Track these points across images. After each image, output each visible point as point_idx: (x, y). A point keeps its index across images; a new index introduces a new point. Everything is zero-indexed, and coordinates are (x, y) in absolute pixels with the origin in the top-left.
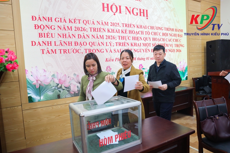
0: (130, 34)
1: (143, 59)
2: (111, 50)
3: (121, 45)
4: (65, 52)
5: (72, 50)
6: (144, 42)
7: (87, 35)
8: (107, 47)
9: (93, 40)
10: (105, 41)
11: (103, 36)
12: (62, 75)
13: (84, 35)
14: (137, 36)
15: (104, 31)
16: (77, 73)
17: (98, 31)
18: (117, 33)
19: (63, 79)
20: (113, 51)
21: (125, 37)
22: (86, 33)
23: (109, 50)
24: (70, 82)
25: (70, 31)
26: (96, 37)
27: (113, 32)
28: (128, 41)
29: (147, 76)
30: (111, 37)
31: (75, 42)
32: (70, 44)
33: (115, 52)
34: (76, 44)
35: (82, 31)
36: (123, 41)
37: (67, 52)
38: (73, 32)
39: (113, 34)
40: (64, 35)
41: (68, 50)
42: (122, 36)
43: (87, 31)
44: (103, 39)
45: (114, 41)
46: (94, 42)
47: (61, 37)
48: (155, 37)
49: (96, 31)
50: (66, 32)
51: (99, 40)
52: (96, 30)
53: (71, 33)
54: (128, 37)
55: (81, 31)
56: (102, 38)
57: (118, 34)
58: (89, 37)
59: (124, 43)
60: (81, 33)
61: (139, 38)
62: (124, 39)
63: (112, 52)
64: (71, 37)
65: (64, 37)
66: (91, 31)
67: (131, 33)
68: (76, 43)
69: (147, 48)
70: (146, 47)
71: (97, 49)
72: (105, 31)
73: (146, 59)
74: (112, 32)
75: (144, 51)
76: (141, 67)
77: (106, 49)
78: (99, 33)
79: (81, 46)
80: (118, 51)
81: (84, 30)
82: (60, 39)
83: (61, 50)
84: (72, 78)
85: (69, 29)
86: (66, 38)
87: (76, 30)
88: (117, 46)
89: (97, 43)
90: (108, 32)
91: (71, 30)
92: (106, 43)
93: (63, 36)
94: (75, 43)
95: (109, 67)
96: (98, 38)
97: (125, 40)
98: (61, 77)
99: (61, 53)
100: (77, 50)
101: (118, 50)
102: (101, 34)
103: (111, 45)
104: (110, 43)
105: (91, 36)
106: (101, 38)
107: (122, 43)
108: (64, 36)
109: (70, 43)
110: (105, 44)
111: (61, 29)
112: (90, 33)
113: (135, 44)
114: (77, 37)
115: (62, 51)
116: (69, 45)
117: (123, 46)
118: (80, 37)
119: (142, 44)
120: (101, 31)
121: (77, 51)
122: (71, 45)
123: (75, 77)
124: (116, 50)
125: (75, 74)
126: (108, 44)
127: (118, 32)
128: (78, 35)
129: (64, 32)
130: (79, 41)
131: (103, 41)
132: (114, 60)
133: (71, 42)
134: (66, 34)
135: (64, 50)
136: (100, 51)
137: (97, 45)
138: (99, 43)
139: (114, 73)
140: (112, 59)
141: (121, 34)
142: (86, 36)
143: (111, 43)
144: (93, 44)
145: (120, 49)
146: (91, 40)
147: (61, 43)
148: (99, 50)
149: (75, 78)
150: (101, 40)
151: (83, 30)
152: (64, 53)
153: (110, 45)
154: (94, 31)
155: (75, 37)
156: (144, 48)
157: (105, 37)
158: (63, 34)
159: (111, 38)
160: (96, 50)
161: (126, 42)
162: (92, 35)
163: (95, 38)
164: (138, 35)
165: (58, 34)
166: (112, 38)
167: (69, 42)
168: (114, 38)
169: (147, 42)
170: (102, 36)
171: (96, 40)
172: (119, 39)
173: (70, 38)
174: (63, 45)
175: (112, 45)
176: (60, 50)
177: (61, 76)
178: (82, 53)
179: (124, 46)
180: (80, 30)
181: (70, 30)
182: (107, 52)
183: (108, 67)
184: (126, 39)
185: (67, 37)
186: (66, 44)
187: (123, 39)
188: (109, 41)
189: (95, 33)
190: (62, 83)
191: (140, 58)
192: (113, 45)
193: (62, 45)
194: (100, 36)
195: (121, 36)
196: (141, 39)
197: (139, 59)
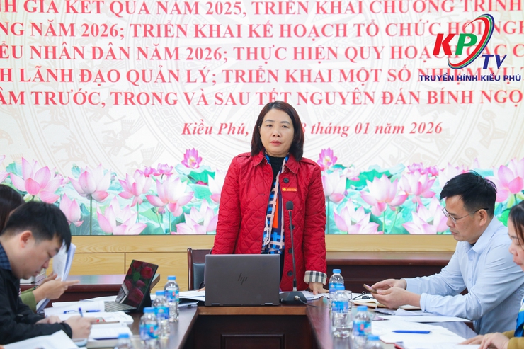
0: (286, 39)
1: (342, 131)
2: (203, 96)
3: (246, 77)
4: (51, 99)
5: (72, 95)
6: (347, 66)
7: (122, 49)
8: (189, 88)
9: (143, 64)
10: (183, 65)
11: (177, 49)
12: (38, 168)
13: (111, 50)
14: (314, 46)
15: (180, 32)
16: (82, 166)
17: (159, 35)
18: (232, 36)
19: (39, 180)
20: (211, 98)
21: (263, 49)
22: (117, 43)
23: (199, 94)
24: (58, 190)
25: (68, 38)
26: (151, 53)
27: (215, 33)
28: (273, 64)
29: (352, 194)
30: (205, 53)
31: (82, 71)
32: (67, 78)
33: (219, 102)
34: (86, 78)
35: (106, 35)
36: (254, 65)
37: (56, 99)
38: (78, 40)
39: (213, 42)
40: (50, 49)
41: (61, 94)
42: (249, 49)
43: (122, 36)
44: (177, 58)
45: (216, 67)
46: (144, 71)
47: (39, 55)
48: (405, 41)
49: (152, 36)
50: (57, 41)
51: (162, 62)
52: (155, 32)
53: (71, 42)
54: (274, 50)
55: (103, 35)
56: (174, 57)
57: (236, 42)
58: (127, 55)
59: (258, 72)
60: (103, 43)
61: (325, 53)
62: (256, 58)
63: (206, 104)
64: (71, 56)
65: (50, 55)
66: (136, 35)
67: (289, 35)
68: (86, 73)
69: (362, 89)
70: (357, 83)
71: (154, 94)
72: (185, 33)
73: (351, 131)
74: (211, 36)
75: (344, 100)
76: (328, 158)
77: (186, 94)
78: (163, 42)
79: (102, 84)
80: (233, 101)
81: (114, 32)
82: (38, 61)
83: (40, 94)
84: (66, 180)
85: (66, 33)
86: (54, 57)
87: (88, 35)
88: (227, 81)
89: (155, 74)
90: (197, 36)
91: (72, 34)
92: (189, 72)
93: (47, 52)
94: (82, 75)
95: (195, 152)
96: (160, 58)
97: (260, 61)
98: (32, 173)
99: (37, 102)
100: (87, 95)
101: (231, 96)
102: (170, 43)
103: (204, 81)
104: (201, 72)
105: (133, 53)
106: (171, 57)
107: (250, 72)
108: (51, 52)
109: (67, 72)
110: (183, 77)
111: (40, 32)
112: (131, 43)
113: (306, 76)
114: (88, 55)
115: (42, 98)
116: (63, 80)
117: (251, 81)
118: (98, 55)
119: (336, 75)
120: (169, 34)
121: (88, 98)
122: (70, 80)
123: (76, 177)
124: (225, 97)
125: (76, 168)
126: (195, 75)
127: (236, 33)
128: (94, 48)
129: (50, 41)
130: (95, 66)
131: (177, 66)
132: (215, 131)
133: (70, 71)
134: (54, 48)
135: (47, 93)
136: (163, 101)
137: (154, 79)
138: (160, 73)
139: (213, 175)
140: (206, 125)
141: (246, 41)
142: (117, 52)
143: (205, 72)
144: (141, 76)
145: (241, 94)
146: (135, 63)
147: (38, 72)
148: (159, 95)
149: (77, 180)
150: (168, 65)
151: (108, 31)
152: (47, 103)
153: (202, 79)
154: (145, 35)
155: (82, 55)
156: (347, 87)
157: (184, 53)
158: (47, 48)
159: (205, 56)
160: (151, 96)
161: (266, 68)
162: (140, 49)
163: (149, 57)
164: (322, 41)
165: (33, 48)
166: (212, 55)
167: (63, 71)
168: (217, 55)
169: (359, 64)
170: (172, 51)
171: (151, 65)
172: (239, 58)
173: (68, 57)
174: (45, 78)
175: (209, 78)
176: (37, 93)
177: (33, 170)
178: (103, 104)
179: (258, 81)
180: (100, 33)
181: (69, 33)
182: (189, 102)
183: (190, 153)
184: (266, 56)
185: (58, 56)
186: (56, 78)
187: (252, 56)
188: (198, 64)
189: (148, 43)
190: (37, 192)
191: (325, 125)
192: (214, 78)
193: (42, 80)
194: (167, 49)
195: (246, 46)
196: (335, 55)
197: (319, 129)
